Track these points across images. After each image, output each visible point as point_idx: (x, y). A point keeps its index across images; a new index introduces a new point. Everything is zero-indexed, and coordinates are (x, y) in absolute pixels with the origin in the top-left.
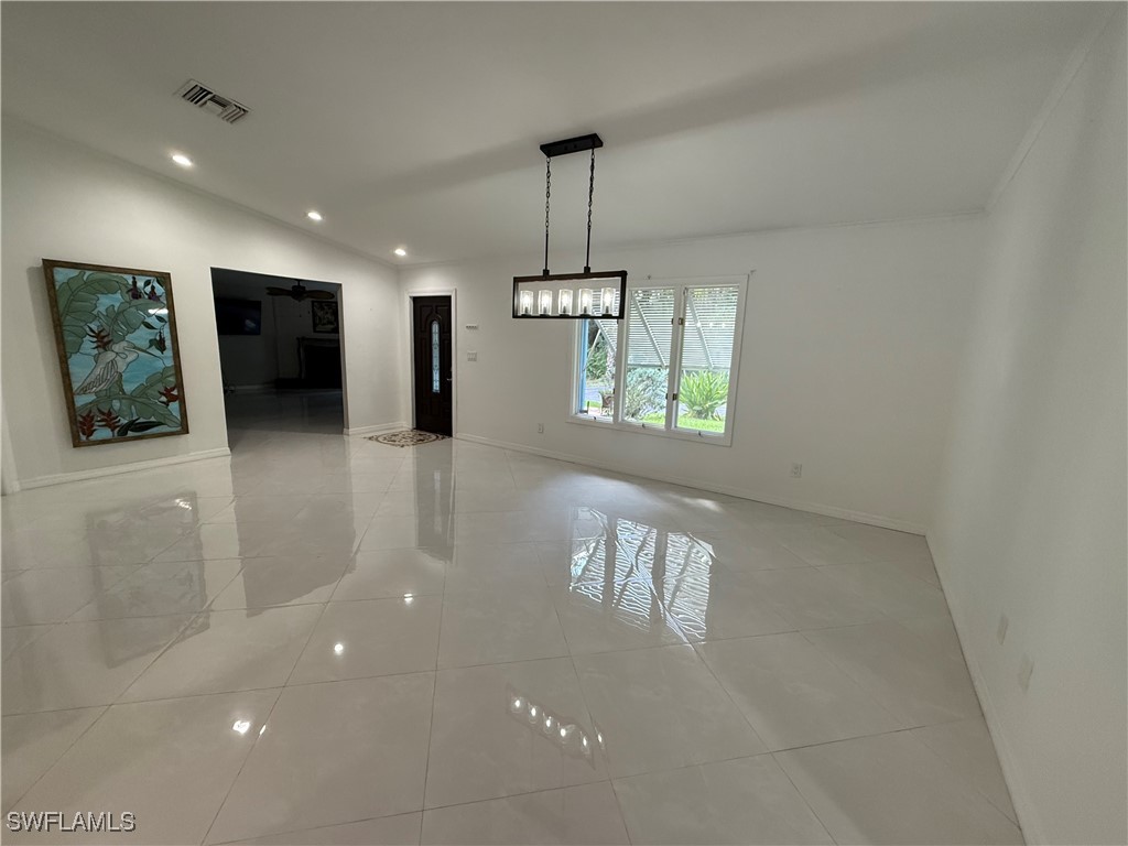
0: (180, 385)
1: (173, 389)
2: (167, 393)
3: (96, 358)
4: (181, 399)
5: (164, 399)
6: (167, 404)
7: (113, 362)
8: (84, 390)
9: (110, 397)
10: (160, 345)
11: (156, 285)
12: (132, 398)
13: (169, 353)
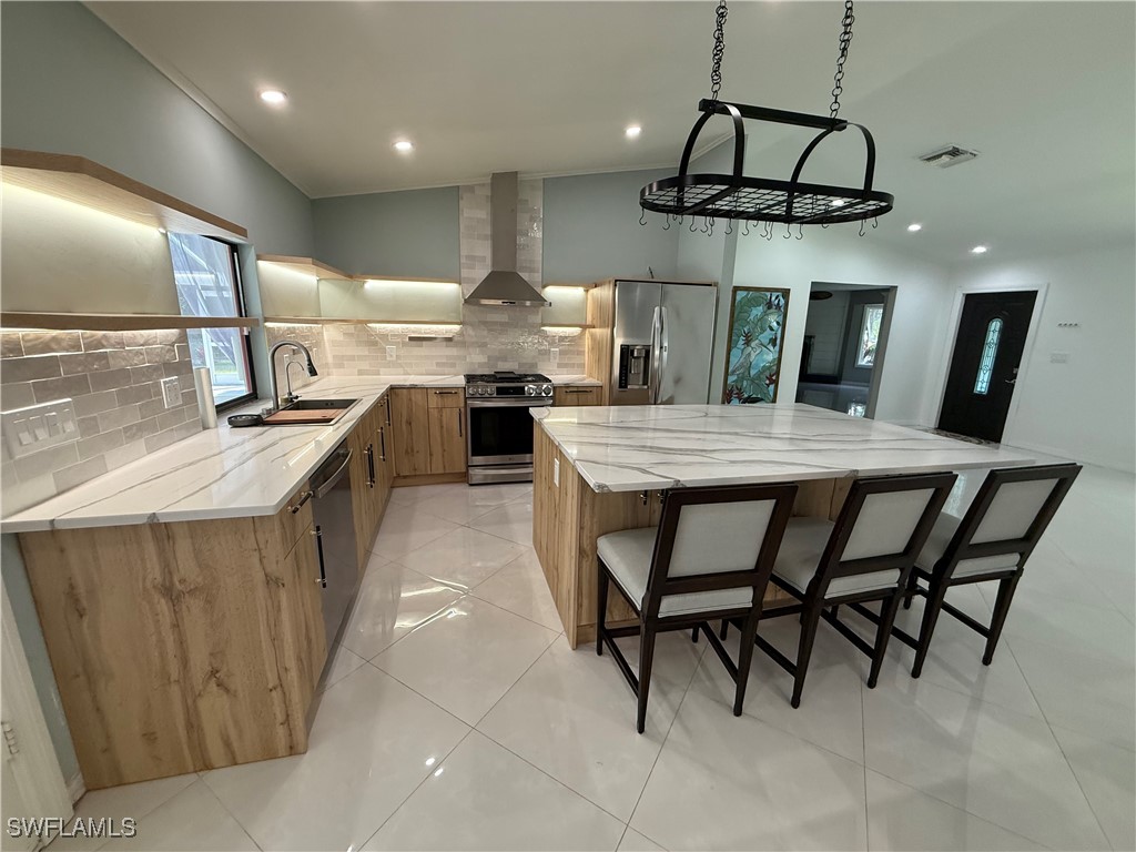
0: (778, 373)
1: (773, 377)
2: (770, 378)
3: (743, 351)
4: (776, 383)
5: (767, 382)
6: (768, 385)
7: (749, 354)
8: (734, 372)
9: (743, 379)
10: (773, 342)
11: (781, 298)
12: (753, 381)
13: (777, 348)
